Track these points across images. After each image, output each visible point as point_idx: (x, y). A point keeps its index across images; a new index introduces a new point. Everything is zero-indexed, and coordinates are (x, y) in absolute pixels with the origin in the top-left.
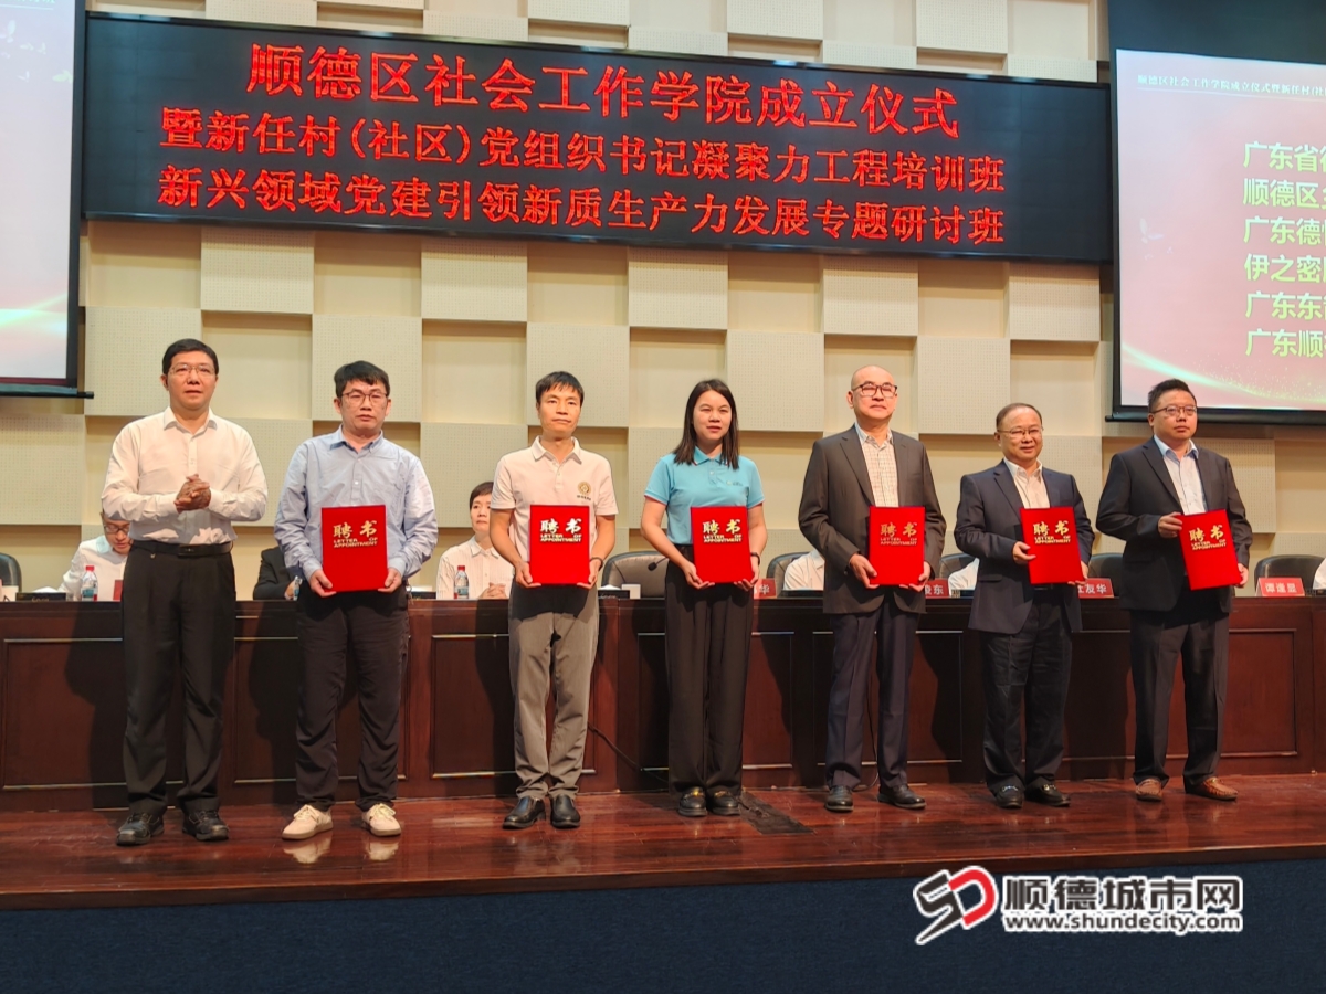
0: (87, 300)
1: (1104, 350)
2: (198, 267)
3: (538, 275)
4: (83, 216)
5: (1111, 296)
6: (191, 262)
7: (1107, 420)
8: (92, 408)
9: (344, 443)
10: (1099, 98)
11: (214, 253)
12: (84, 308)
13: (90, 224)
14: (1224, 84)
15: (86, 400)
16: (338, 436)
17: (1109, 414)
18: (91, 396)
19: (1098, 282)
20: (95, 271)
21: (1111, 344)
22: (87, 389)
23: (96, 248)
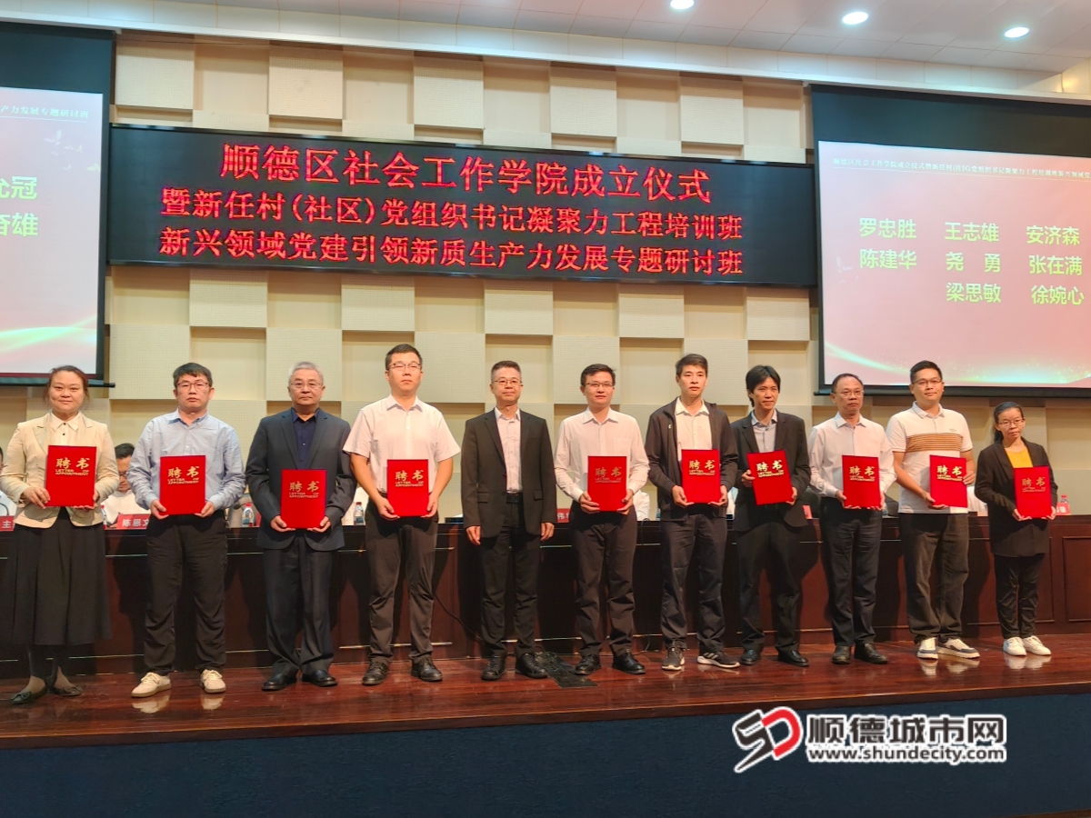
0: (111, 320)
1: (813, 346)
2: (188, 297)
3: (422, 299)
4: (108, 263)
5: (817, 309)
6: (184, 293)
7: (816, 394)
8: (114, 394)
9: (179, 419)
10: (807, 173)
11: (198, 287)
12: (108, 326)
13: (113, 268)
14: (893, 164)
15: (111, 389)
16: (175, 415)
17: (817, 391)
18: (113, 386)
19: (808, 300)
20: (116, 300)
21: (817, 342)
22: (111, 381)
23: (118, 284)
